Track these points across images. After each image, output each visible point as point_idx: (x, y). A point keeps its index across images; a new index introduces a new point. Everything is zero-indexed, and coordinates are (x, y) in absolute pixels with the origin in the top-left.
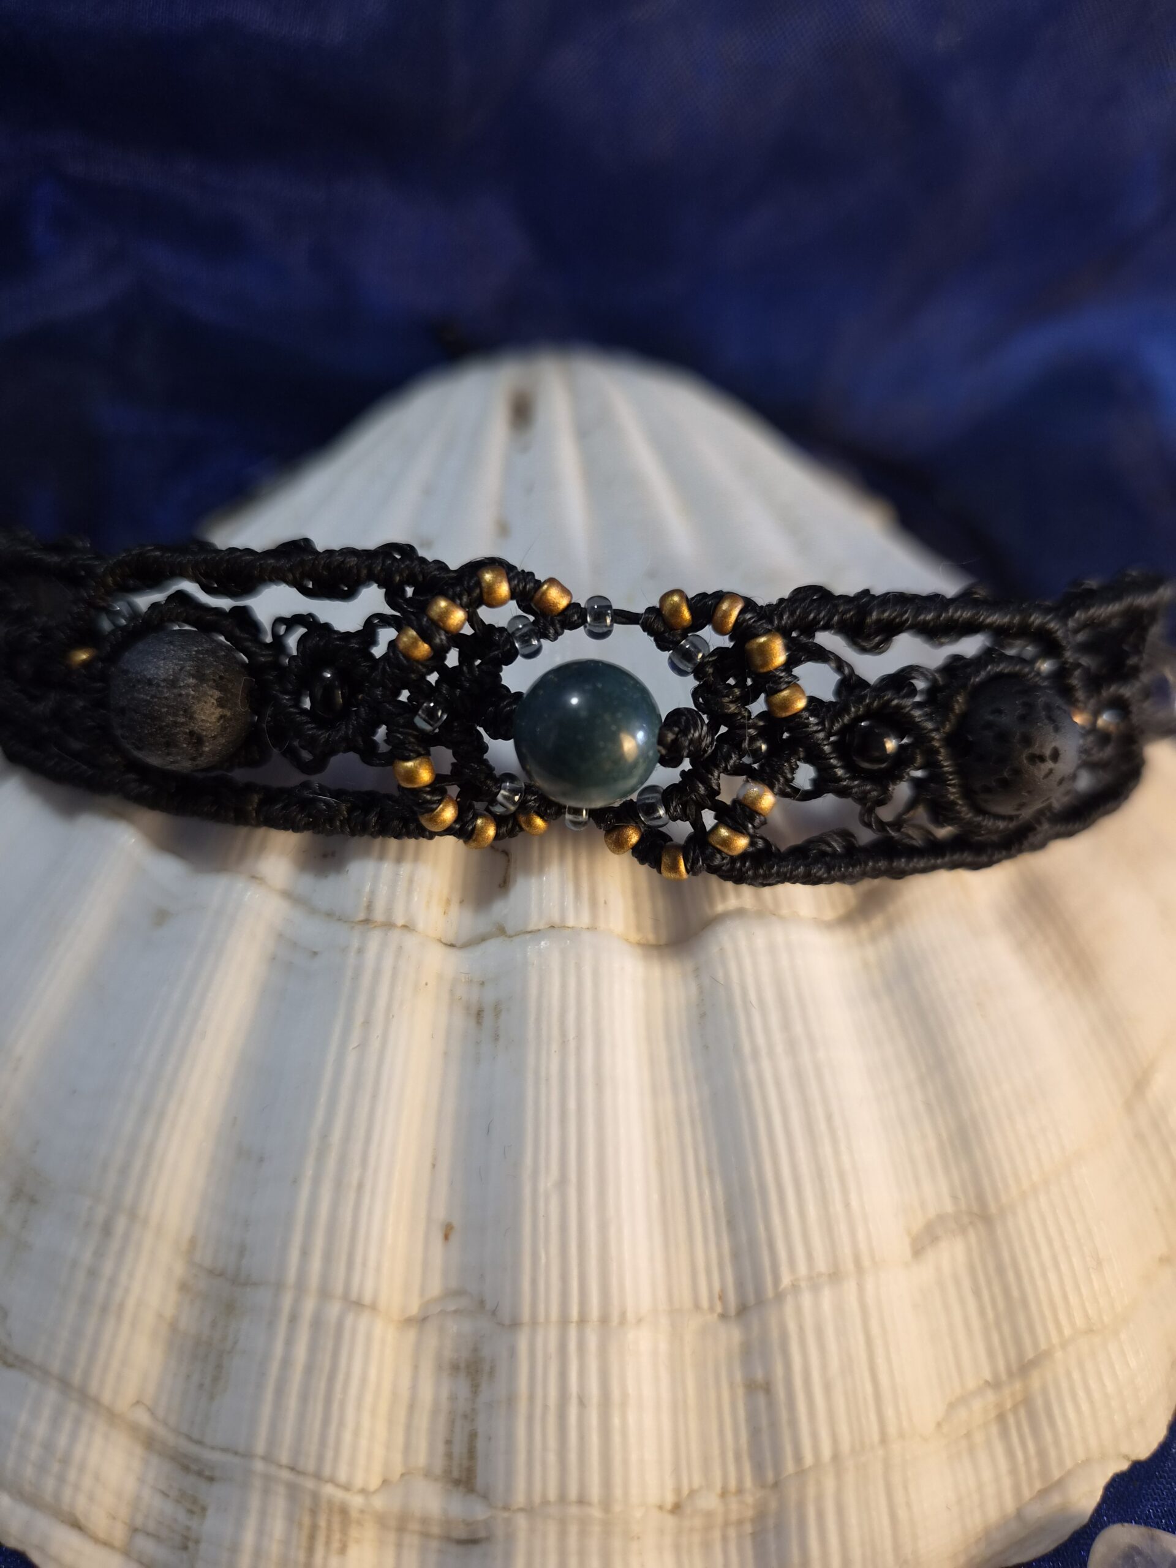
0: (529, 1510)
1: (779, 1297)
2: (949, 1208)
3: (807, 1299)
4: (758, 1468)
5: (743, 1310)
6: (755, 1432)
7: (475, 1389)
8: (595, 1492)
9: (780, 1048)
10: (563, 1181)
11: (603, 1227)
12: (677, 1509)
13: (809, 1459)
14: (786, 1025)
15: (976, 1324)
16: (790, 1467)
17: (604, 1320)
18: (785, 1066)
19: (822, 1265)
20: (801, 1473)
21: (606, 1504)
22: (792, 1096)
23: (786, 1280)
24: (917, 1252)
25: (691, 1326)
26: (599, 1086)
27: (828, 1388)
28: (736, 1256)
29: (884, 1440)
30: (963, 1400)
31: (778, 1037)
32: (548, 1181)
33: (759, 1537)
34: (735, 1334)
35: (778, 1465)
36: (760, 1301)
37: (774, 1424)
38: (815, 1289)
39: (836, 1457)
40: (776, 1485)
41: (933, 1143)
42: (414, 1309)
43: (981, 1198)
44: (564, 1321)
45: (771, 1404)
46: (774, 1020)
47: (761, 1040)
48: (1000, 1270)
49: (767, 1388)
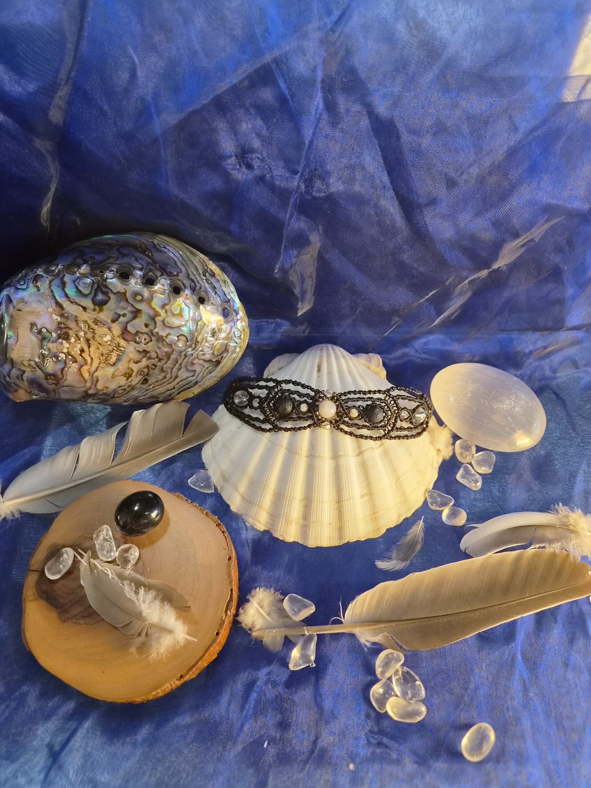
0: (312, 522)
1: (343, 501)
2: (366, 493)
3: (346, 501)
4: (339, 521)
5: (338, 502)
6: (339, 516)
7: (307, 508)
8: (320, 521)
9: (345, 472)
10: (318, 486)
11: (322, 491)
12: (330, 524)
13: (345, 520)
14: (346, 469)
15: (369, 507)
16: (343, 521)
17: (322, 502)
18: (346, 474)
19: (348, 498)
20: (344, 522)
21: (321, 523)
22: (346, 478)
23: (344, 499)
24: (361, 498)
25: (332, 503)
26: (323, 475)
27: (348, 512)
28: (338, 496)
29: (355, 519)
30: (367, 516)
31: (345, 470)
32: (316, 485)
33: (339, 529)
34: (338, 505)
35: (341, 520)
36: (340, 501)
37: (341, 516)
38: (347, 500)
39: (348, 520)
40: (341, 523)
41: (365, 485)
42: (300, 499)
43: (370, 492)
44: (317, 502)
45: (341, 513)
46: (345, 468)
47: (343, 471)
48: (372, 501)
49: (341, 511)
